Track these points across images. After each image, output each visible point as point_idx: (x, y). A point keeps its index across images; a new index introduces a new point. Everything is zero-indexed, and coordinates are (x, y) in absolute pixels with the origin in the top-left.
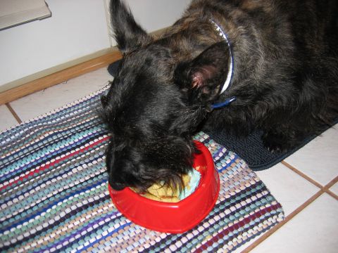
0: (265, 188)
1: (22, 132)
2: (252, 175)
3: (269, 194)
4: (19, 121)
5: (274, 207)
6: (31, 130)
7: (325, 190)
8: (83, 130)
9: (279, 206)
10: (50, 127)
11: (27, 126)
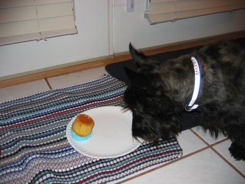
1: (51, 94)
3: (178, 144)
4: (51, 88)
6: (56, 94)
8: (84, 98)
10: (67, 93)
11: (55, 91)
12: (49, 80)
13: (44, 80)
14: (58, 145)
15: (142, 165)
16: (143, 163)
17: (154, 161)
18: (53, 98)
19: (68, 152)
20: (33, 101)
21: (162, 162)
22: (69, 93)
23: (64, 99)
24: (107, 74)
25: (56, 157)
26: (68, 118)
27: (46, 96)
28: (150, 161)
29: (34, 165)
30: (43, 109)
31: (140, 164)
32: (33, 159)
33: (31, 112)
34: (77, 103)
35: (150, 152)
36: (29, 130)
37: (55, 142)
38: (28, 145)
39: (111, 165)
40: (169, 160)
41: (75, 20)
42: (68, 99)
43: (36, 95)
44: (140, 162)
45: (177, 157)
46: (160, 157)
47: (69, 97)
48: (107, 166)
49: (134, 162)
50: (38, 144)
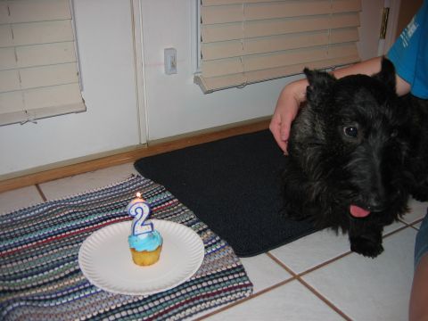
0: (243, 271)
1: (45, 208)
2: (236, 259)
3: (245, 275)
4: (45, 199)
5: (246, 286)
6: (53, 207)
7: (297, 277)
8: (99, 212)
9: (251, 284)
10: (71, 207)
11: (51, 203)
12: (41, 185)
13: (34, 188)
14: (56, 287)
15: (188, 311)
16: (191, 307)
17: (208, 303)
18: (49, 215)
19: (72, 296)
20: (16, 221)
21: (221, 304)
22: (74, 206)
23: (66, 215)
24: (136, 173)
25: (52, 304)
26: (77, 243)
27: (37, 212)
28: (201, 303)
29: (15, 317)
30: (31, 232)
31: (185, 309)
32: (14, 309)
33: (12, 238)
34: (87, 221)
35: (201, 290)
36: (9, 265)
37: (50, 282)
38: (6, 288)
39: (139, 313)
40: (231, 301)
41: (82, 90)
42: (73, 215)
43: (21, 211)
44: (185, 306)
45: (244, 296)
46: (217, 296)
47: (75, 213)
48: (134, 314)
49: (176, 307)
50: (23, 287)
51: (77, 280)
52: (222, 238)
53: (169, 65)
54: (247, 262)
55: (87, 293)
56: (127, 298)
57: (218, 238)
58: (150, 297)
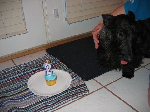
0: (85, 85)
1: (15, 68)
2: (83, 82)
3: (86, 87)
4: (15, 65)
5: (86, 91)
6: (18, 67)
7: (104, 87)
8: (34, 68)
9: (88, 90)
10: (24, 67)
11: (17, 66)
12: (13, 60)
13: (11, 60)
14: (20, 94)
15: (67, 100)
16: (67, 99)
17: (74, 97)
18: (17, 70)
20: (5, 73)
21: (78, 97)
22: (25, 66)
23: (23, 70)
24: (47, 54)
25: (19, 101)
26: (27, 79)
27: (13, 69)
28: (71, 97)
29: (7, 106)
30: (11, 76)
31: (66, 100)
32: (6, 103)
33: (4, 78)
34: (30, 71)
35: (71, 93)
36: (4, 88)
37: (18, 93)
38: (3, 96)
39: (50, 102)
40: (81, 96)
41: (25, 25)
43: (7, 69)
44: (66, 99)
45: (86, 94)
46: (76, 95)
47: (26, 69)
48: (48, 102)
49: (62, 99)
50: (9, 95)
51: (28, 92)
52: (77, 74)
53: (56, 15)
54: (86, 82)
55: (31, 96)
56: (45, 97)
57: (76, 75)
58: (53, 96)
